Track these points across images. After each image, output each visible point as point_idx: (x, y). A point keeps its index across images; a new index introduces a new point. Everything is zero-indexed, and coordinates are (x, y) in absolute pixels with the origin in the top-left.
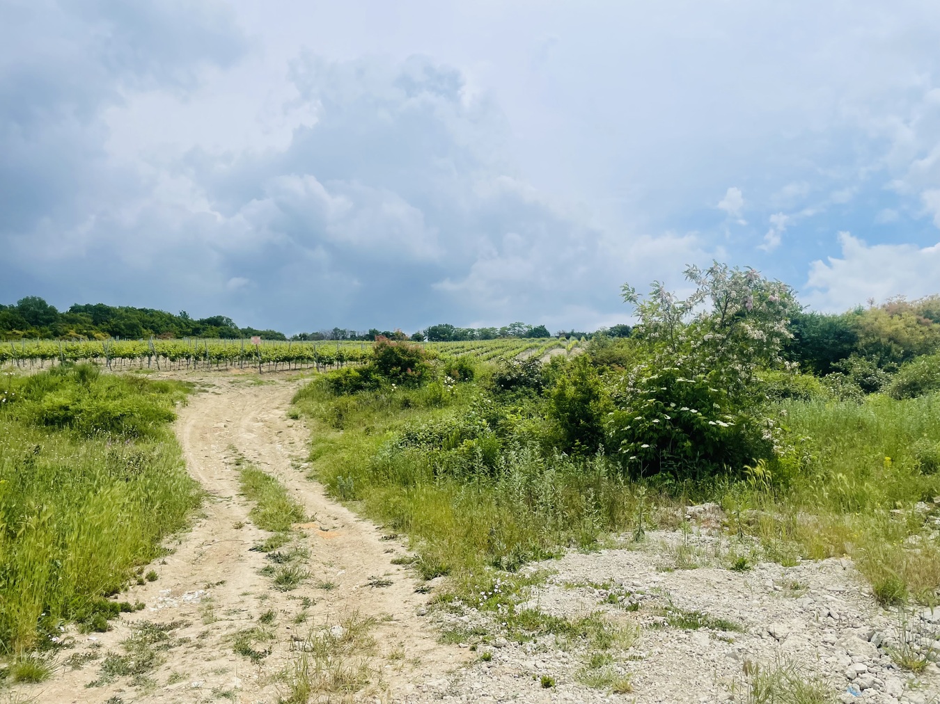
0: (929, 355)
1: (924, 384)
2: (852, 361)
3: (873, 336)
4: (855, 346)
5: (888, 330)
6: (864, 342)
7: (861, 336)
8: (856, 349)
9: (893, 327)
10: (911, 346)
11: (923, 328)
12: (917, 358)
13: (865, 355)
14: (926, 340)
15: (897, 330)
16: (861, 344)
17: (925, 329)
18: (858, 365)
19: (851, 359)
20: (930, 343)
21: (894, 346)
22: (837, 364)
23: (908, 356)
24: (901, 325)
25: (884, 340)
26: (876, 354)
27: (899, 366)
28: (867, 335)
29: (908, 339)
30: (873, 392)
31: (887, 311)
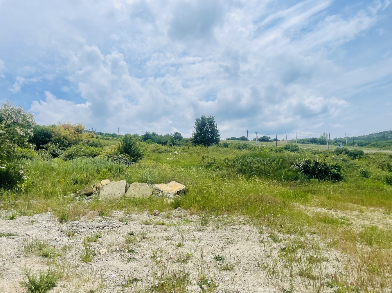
0: (77, 145)
1: (74, 155)
2: (49, 145)
3: (58, 136)
4: (51, 139)
5: (64, 134)
6: (54, 138)
7: (53, 135)
8: (51, 141)
9: (65, 134)
10: (71, 141)
11: (75, 135)
12: (73, 145)
13: (54, 143)
14: (76, 139)
15: (66, 135)
16: (53, 139)
17: (76, 135)
18: (51, 147)
19: (49, 144)
20: (77, 140)
21: (65, 141)
22: (43, 146)
23: (70, 145)
24: (68, 133)
25: (62, 138)
26: (58, 143)
27: (66, 148)
28: (56, 135)
29: (70, 139)
30: (56, 157)
31: (64, 127)
